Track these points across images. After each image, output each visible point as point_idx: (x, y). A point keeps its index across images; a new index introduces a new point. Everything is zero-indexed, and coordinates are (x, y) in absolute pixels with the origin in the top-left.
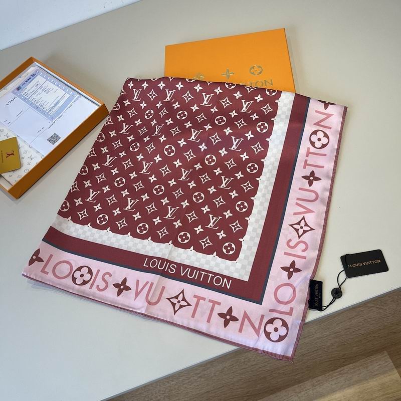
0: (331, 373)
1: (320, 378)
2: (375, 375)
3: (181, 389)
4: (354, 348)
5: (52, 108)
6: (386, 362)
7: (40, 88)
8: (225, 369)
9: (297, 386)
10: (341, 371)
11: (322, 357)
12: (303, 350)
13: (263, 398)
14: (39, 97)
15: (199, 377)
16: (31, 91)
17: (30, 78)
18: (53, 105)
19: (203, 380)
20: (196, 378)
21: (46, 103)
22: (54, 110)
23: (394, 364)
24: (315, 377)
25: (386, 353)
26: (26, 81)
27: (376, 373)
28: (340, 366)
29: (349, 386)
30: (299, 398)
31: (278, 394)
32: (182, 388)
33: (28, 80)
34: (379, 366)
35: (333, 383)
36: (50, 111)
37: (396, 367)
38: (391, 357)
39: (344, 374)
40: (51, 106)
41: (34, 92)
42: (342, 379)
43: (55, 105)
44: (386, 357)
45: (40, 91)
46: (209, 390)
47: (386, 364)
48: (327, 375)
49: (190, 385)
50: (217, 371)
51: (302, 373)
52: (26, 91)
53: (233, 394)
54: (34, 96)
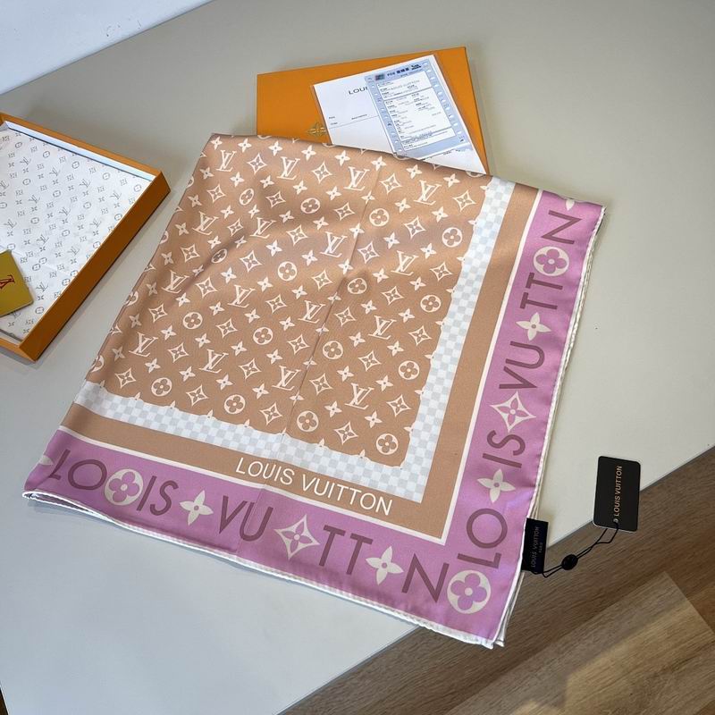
0: (583, 625)
1: (568, 637)
2: (655, 615)
3: (333, 706)
4: (615, 577)
5: (414, 139)
6: (669, 590)
7: (413, 94)
8: (405, 654)
9: (531, 659)
10: (600, 618)
11: (563, 602)
12: (531, 597)
13: (478, 692)
14: (403, 108)
15: (361, 678)
16: (396, 91)
17: (407, 69)
18: (418, 134)
19: (367, 682)
20: (355, 681)
21: (407, 125)
22: (414, 144)
23: (683, 592)
24: (558, 639)
25: (666, 576)
26: (398, 72)
27: (656, 611)
28: (597, 612)
29: (617, 642)
30: (539, 678)
31: (503, 679)
32: (334, 704)
33: (403, 71)
34: (658, 600)
35: (591, 642)
36: (407, 142)
37: (687, 596)
38: (676, 579)
39: (604, 624)
40: (413, 135)
41: (400, 96)
42: (604, 631)
43: (422, 137)
44: (668, 582)
45: (410, 98)
46: (383, 698)
47: (669, 593)
48: (577, 630)
49: (348, 695)
50: (393, 661)
51: (537, 635)
52: (388, 87)
53: (426, 696)
54: (395, 102)
